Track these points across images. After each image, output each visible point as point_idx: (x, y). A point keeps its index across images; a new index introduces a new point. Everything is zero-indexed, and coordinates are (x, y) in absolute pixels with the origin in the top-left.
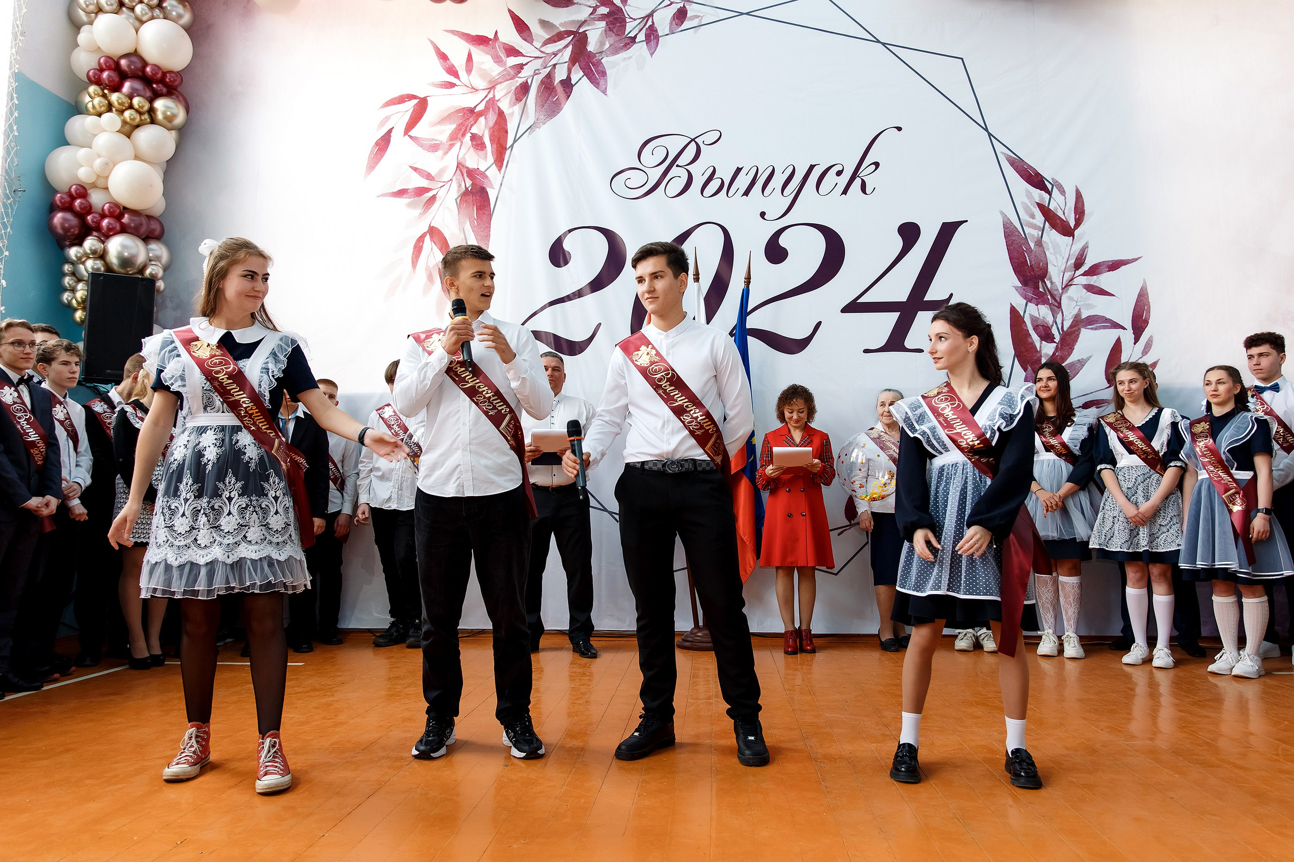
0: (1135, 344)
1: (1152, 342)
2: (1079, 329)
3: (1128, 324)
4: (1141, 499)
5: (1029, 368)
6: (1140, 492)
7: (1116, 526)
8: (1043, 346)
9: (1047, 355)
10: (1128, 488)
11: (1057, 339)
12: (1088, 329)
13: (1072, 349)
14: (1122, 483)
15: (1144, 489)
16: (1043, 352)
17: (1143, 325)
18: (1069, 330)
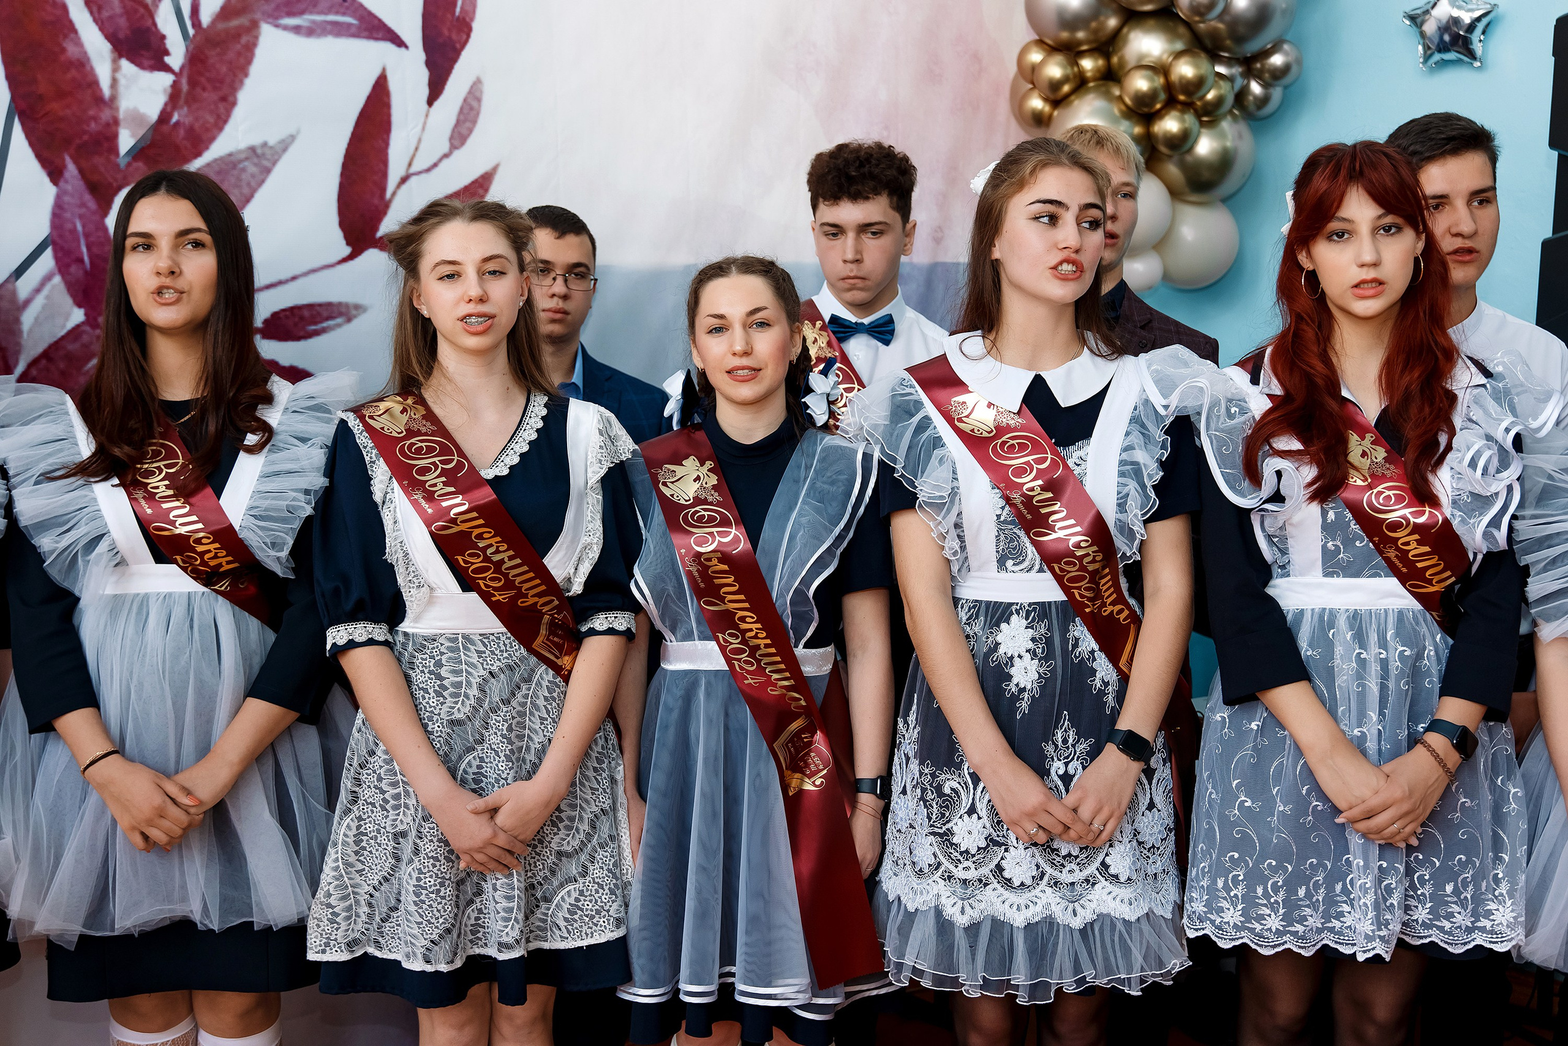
0: (430, 102)
1: (479, 100)
2: (254, 26)
3: (410, 27)
4: (497, 766)
5: (71, 169)
6: (494, 739)
7: (407, 875)
8: (122, 82)
9: (137, 118)
10: (452, 723)
11: (176, 57)
12: (286, 28)
13: (228, 102)
14: (430, 701)
15: (510, 729)
16: (126, 104)
17: (454, 36)
18: (221, 26)
